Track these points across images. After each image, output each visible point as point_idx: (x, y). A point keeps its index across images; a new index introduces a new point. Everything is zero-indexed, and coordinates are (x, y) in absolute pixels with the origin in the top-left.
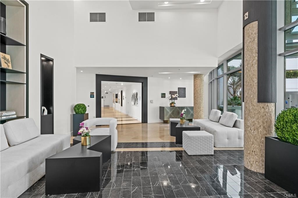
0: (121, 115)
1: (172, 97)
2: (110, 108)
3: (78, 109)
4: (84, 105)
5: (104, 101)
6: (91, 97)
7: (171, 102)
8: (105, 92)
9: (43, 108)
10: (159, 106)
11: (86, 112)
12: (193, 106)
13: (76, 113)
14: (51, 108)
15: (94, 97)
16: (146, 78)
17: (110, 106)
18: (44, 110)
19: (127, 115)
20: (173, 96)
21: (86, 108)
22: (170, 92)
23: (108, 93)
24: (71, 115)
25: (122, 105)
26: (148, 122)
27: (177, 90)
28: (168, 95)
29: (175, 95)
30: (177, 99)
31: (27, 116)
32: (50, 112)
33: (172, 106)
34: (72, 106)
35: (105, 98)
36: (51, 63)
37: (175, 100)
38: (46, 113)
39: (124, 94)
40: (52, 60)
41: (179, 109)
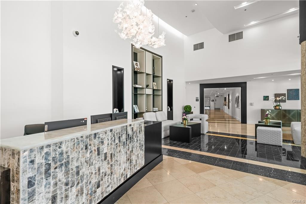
0: (229, 117)
1: (276, 99)
2: (221, 111)
3: (186, 109)
4: (190, 106)
5: (215, 104)
6: (196, 101)
7: (275, 105)
8: (216, 95)
9: (168, 107)
10: (261, 108)
11: (191, 111)
12: (300, 108)
13: (185, 111)
14: (172, 108)
15: (198, 101)
16: (245, 83)
17: (221, 109)
18: (169, 108)
19: (232, 117)
20: (278, 99)
21: (191, 108)
22: (275, 94)
23: (218, 96)
24: (182, 112)
25: (229, 108)
26: (247, 123)
27: (286, 92)
28: (272, 98)
29: (280, 97)
30: (286, 102)
31: (162, 111)
32: (172, 110)
33: (277, 109)
34: (183, 107)
35: (216, 101)
36: (172, 82)
37: (280, 103)
38: (169, 110)
39: (230, 98)
40: (172, 81)
41: (286, 112)
